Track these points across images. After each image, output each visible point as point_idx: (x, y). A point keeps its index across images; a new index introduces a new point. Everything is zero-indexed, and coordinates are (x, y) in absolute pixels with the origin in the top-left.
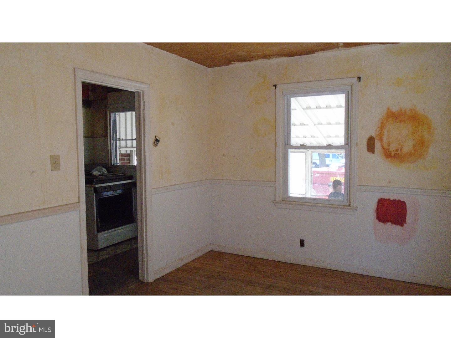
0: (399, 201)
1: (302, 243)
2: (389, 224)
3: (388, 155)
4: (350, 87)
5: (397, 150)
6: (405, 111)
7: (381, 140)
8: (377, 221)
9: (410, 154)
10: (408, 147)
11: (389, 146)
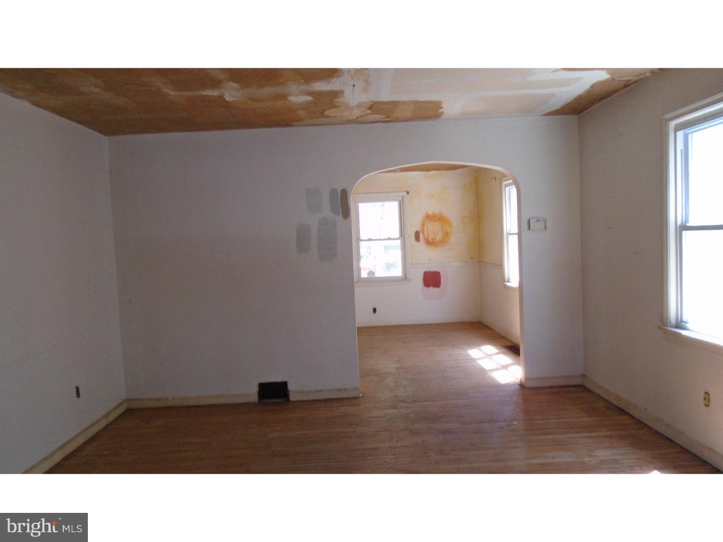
0: (436, 272)
1: (375, 310)
2: (431, 288)
3: (428, 242)
4: (401, 198)
5: (433, 239)
6: (436, 215)
7: (423, 232)
8: (424, 287)
9: (441, 242)
10: (439, 237)
11: (428, 236)
